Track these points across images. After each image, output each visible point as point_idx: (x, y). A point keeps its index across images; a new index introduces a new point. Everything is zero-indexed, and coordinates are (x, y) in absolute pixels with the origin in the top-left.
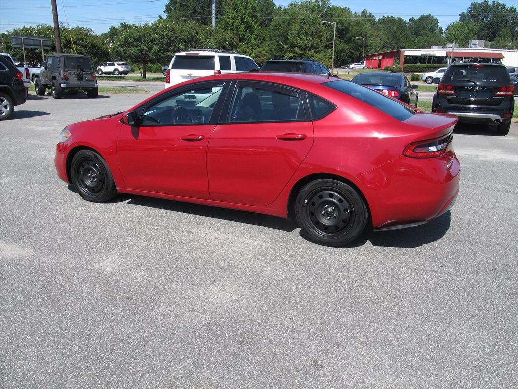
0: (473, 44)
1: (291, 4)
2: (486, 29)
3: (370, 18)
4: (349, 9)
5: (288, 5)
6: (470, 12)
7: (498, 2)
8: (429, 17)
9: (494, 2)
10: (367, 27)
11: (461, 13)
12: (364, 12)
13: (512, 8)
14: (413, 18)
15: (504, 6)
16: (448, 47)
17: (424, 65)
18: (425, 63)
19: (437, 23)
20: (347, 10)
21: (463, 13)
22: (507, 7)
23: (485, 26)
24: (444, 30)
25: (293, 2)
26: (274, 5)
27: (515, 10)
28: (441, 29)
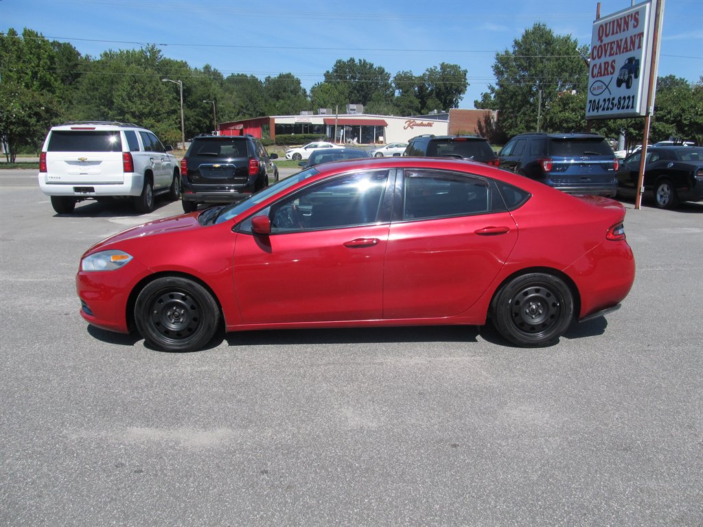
0: (351, 110)
1: (106, 54)
2: (356, 92)
3: (217, 75)
4: (186, 63)
5: (101, 56)
6: (336, 71)
7: (365, 61)
8: (289, 76)
9: (360, 60)
10: (215, 87)
11: (325, 72)
12: (207, 68)
13: (380, 68)
14: (269, 77)
15: (371, 66)
16: (322, 113)
17: (300, 135)
18: (301, 133)
19: (300, 83)
20: (184, 65)
21: (328, 72)
22: (374, 67)
23: (354, 88)
24: (308, 92)
25: (108, 52)
26: (79, 54)
27: (384, 71)
28: (304, 90)
